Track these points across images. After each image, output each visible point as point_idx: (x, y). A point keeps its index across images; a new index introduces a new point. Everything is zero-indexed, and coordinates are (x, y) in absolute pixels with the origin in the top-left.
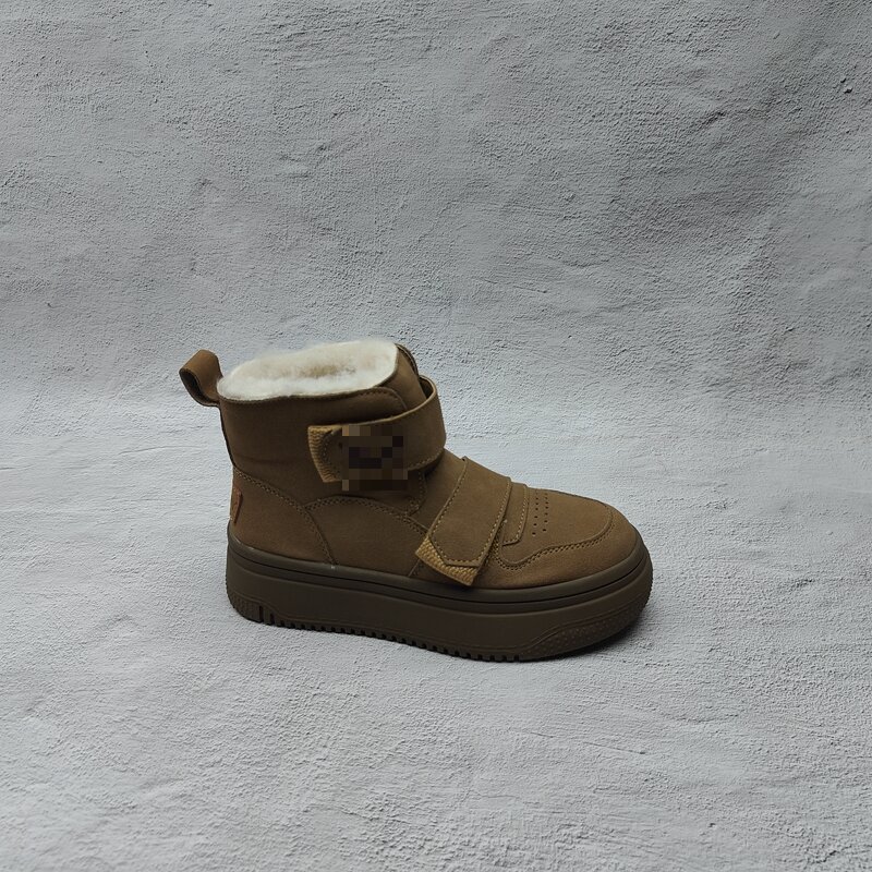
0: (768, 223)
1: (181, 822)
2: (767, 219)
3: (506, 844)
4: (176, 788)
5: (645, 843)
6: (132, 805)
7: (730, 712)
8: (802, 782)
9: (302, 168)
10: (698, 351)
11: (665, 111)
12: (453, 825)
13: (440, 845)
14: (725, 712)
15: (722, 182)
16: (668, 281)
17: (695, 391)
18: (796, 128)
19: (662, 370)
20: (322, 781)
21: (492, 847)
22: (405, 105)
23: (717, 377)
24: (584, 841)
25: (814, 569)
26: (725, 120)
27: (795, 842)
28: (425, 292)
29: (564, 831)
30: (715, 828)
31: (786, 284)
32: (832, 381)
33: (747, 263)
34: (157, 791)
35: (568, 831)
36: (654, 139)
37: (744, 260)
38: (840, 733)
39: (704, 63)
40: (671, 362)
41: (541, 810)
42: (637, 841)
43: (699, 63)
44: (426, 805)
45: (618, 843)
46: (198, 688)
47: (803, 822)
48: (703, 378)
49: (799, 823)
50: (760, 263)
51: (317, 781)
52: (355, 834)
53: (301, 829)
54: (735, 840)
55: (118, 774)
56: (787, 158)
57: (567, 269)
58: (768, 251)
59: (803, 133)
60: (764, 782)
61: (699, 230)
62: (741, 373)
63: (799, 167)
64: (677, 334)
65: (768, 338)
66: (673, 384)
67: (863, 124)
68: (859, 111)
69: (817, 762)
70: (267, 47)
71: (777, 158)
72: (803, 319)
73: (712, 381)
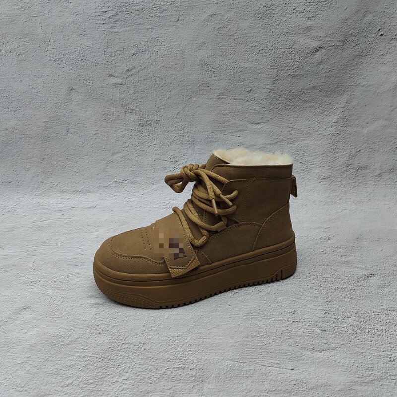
0: (346, 100)
2: (345, 97)
7: (337, 345)
8: (376, 382)
9: (119, 81)
10: (315, 163)
11: (293, 47)
14: (334, 345)
15: (323, 81)
16: (299, 129)
17: (313, 182)
18: (357, 53)
22: (168, 48)
23: (324, 175)
25: (375, 269)
26: (323, 51)
28: (181, 138)
31: (355, 129)
32: (380, 175)
36: (289, 61)
37: (335, 118)
39: (311, 23)
40: (301, 168)
43: (309, 23)
46: (62, 343)
48: (316, 176)
50: (342, 119)
56: (353, 68)
57: (250, 125)
58: (346, 113)
59: (360, 56)
60: (356, 383)
61: (312, 104)
62: (335, 173)
63: (359, 72)
64: (304, 155)
65: (348, 155)
66: (303, 180)
67: (389, 50)
68: (387, 44)
69: (383, 371)
70: (99, 22)
71: (348, 68)
72: (364, 146)
73: (322, 177)
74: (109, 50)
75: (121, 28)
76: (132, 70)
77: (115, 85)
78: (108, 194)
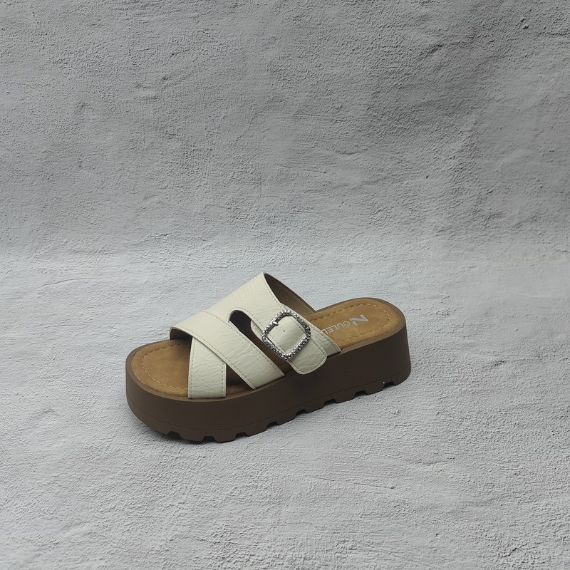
0: (474, 120)
1: (88, 551)
2: (473, 117)
3: (303, 556)
4: (85, 528)
5: (394, 550)
6: (56, 542)
7: (450, 456)
9: (152, 93)
10: (429, 209)
11: (402, 45)
12: (268, 544)
13: (260, 558)
14: (447, 456)
15: (442, 93)
16: (408, 162)
17: (428, 236)
18: (491, 54)
19: (406, 223)
20: (182, 518)
21: (294, 559)
22: (221, 46)
23: (442, 225)
24: (354, 551)
25: (506, 354)
26: (443, 50)
27: (491, 543)
28: (243, 175)
29: (341, 545)
30: (439, 536)
31: (486, 161)
32: (519, 225)
33: (460, 148)
34: (73, 530)
35: (343, 545)
36: (395, 65)
37: (458, 145)
38: (521, 467)
39: (427, 10)
40: (412, 217)
41: (327, 531)
42: (388, 549)
43: (424, 11)
44: (251, 531)
45: (376, 551)
46: (99, 457)
47: (496, 529)
48: (433, 227)
49: (493, 530)
50: (469, 148)
51: (179, 518)
52: (204, 554)
53: (168, 553)
54: (452, 544)
55: (46, 521)
56: (485, 76)
57: (340, 156)
58: (474, 139)
59: (496, 57)
61: (428, 126)
62: (458, 222)
63: (494, 81)
64: (415, 197)
65: (475, 198)
66: (413, 232)
67: (536, 50)
68: (533, 41)
69: (505, 488)
70: (121, 7)
71: (478, 76)
72: (498, 184)
73: (440, 229)
74: (137, 48)
75: (153, 16)
76: (170, 78)
77: (147, 99)
78: (141, 256)
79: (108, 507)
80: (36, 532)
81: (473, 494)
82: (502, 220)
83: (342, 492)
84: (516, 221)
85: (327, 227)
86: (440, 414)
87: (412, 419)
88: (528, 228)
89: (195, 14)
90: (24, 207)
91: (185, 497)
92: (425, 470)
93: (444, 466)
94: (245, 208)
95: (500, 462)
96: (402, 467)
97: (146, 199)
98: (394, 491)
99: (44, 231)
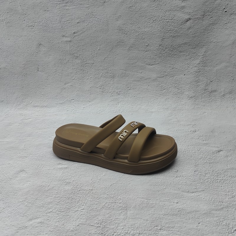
1: (40, 230)
2: (204, 50)
3: (139, 232)
4: (39, 220)
5: (180, 230)
6: (26, 226)
7: (202, 189)
8: (224, 209)
9: (69, 39)
10: (186, 88)
11: (174, 19)
12: (122, 227)
13: (119, 233)
14: (200, 189)
15: (191, 39)
16: (176, 68)
17: (185, 100)
18: (211, 23)
19: (176, 94)
20: (83, 216)
21: (134, 234)
22: (98, 19)
23: (191, 95)
24: (162, 231)
25: (222, 147)
26: (191, 21)
27: (224, 227)
28: (107, 74)
29: (155, 228)
30: (200, 224)
31: (210, 68)
32: (224, 95)
33: (198, 62)
34: (33, 221)
35: (157, 228)
36: (171, 27)
38: (234, 194)
39: (184, 4)
40: (178, 92)
41: (148, 222)
42: (177, 230)
43: (183, 4)
44: (114, 222)
45: (172, 230)
46: (45, 190)
47: (226, 221)
48: (187, 96)
49: (225, 221)
50: (202, 62)
51: (81, 216)
52: (93, 232)
53: (77, 231)
54: (206, 228)
55: (21, 217)
56: (209, 32)
57: (147, 66)
58: (204, 59)
59: (213, 24)
60: (213, 210)
61: (185, 53)
62: (198, 94)
63: (212, 34)
64: (179, 84)
65: (205, 84)
66: (179, 98)
67: (230, 21)
68: (229, 17)
69: (228, 203)
70: (57, 3)
71: (206, 32)
72: (215, 78)
73: (190, 97)
74: (63, 20)
75: (70, 7)
76: (77, 33)
77: (67, 41)
78: (63, 108)
79: (49, 211)
80: (17, 222)
81: (214, 206)
82: (217, 93)
83: (154, 205)
84: (223, 94)
85: (142, 96)
86: (196, 172)
87: (183, 174)
88: (228, 97)
89: (88, 6)
90: (14, 88)
91: (83, 207)
92: (191, 195)
93: (200, 194)
94: (107, 88)
95: (225, 192)
96: (181, 194)
97: (65, 84)
98: (178, 204)
99: (22, 98)
